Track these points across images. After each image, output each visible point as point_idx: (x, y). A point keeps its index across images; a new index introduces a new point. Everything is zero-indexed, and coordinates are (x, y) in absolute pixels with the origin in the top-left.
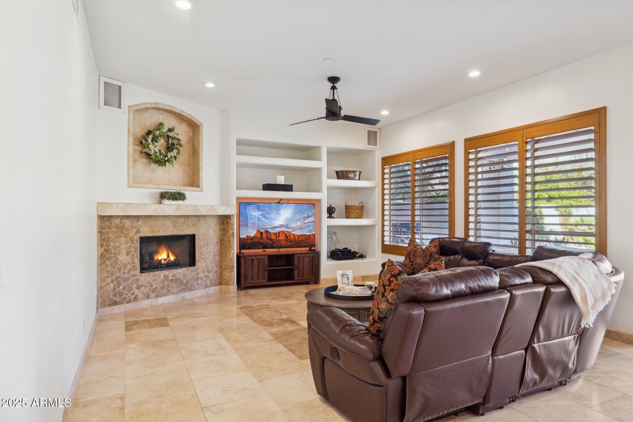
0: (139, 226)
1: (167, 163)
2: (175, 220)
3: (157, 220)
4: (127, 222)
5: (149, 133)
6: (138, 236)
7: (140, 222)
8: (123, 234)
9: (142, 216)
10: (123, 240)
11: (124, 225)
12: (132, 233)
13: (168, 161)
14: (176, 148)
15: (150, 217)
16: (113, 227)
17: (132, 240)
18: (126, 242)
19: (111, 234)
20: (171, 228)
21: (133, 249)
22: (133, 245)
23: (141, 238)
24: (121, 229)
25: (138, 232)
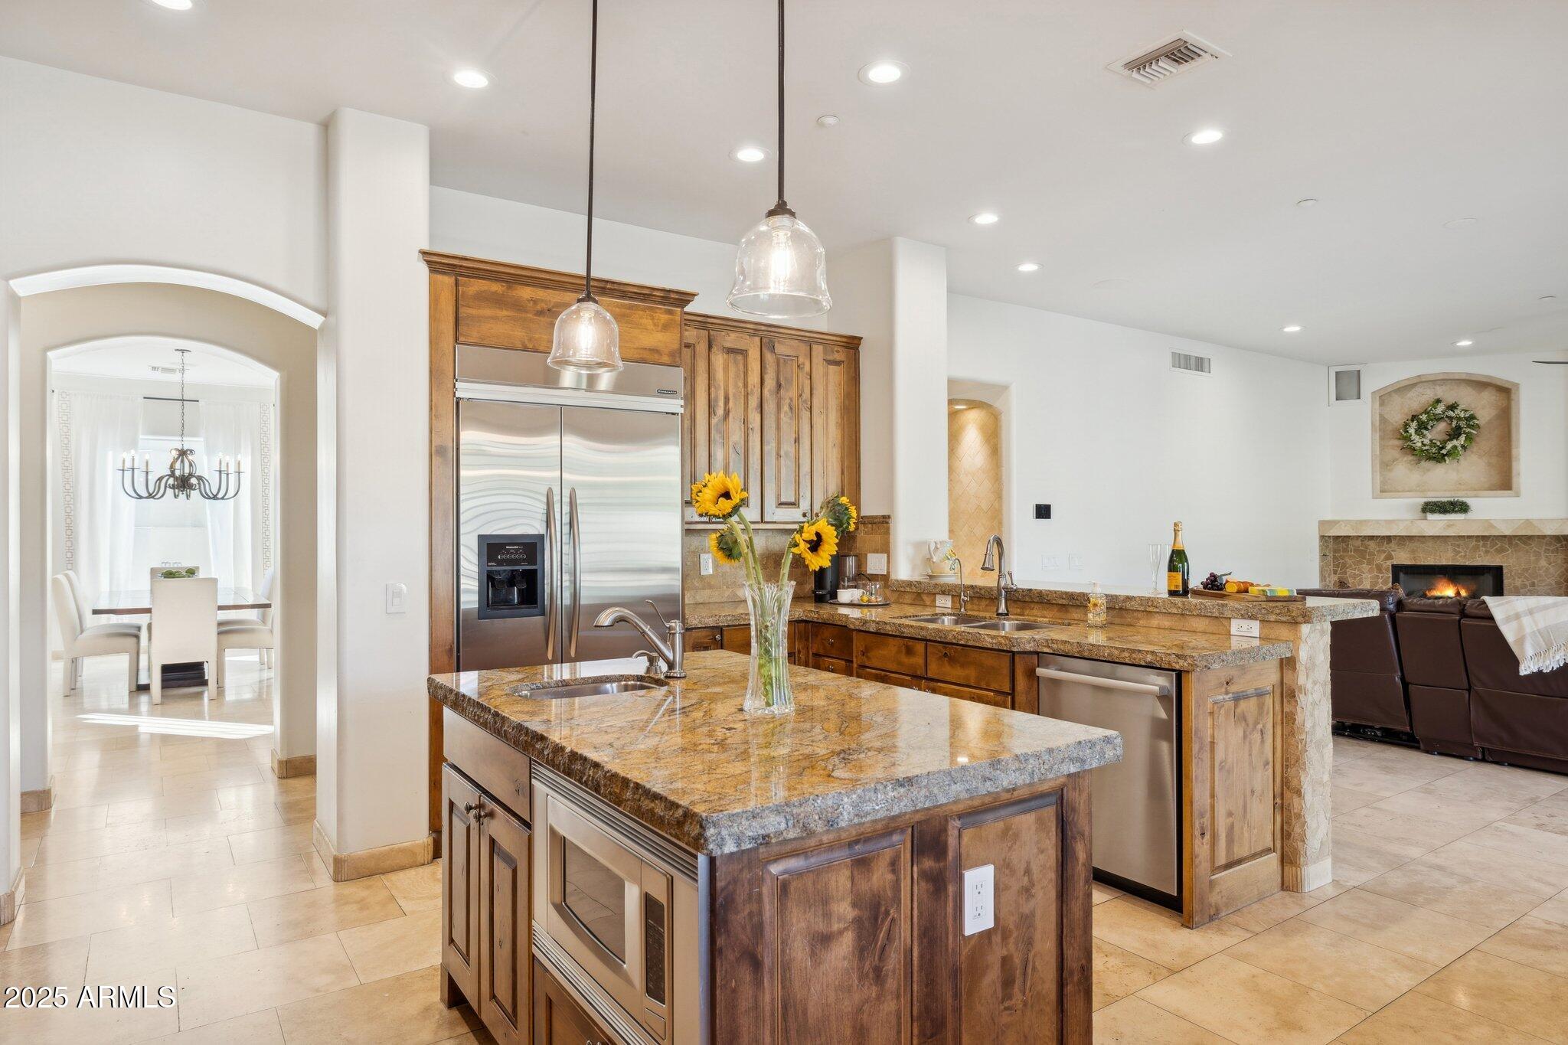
0: (1390, 550)
1: (1446, 458)
2: (1457, 543)
3: (1423, 543)
4: (1372, 544)
5: (1414, 418)
6: (1389, 563)
7: (1393, 545)
8: (1365, 559)
9: (1396, 536)
10: (1365, 567)
11: (1367, 548)
12: (1380, 559)
13: (1448, 454)
14: (1465, 433)
15: (1411, 538)
16: (1351, 551)
17: (1379, 568)
18: (1370, 571)
19: (1347, 559)
20: (1450, 554)
21: (1380, 581)
22: (1380, 575)
23: (1394, 566)
24: (1362, 553)
25: (1389, 557)
